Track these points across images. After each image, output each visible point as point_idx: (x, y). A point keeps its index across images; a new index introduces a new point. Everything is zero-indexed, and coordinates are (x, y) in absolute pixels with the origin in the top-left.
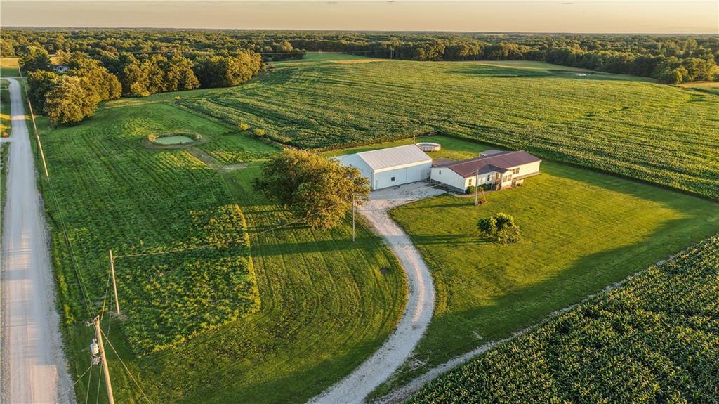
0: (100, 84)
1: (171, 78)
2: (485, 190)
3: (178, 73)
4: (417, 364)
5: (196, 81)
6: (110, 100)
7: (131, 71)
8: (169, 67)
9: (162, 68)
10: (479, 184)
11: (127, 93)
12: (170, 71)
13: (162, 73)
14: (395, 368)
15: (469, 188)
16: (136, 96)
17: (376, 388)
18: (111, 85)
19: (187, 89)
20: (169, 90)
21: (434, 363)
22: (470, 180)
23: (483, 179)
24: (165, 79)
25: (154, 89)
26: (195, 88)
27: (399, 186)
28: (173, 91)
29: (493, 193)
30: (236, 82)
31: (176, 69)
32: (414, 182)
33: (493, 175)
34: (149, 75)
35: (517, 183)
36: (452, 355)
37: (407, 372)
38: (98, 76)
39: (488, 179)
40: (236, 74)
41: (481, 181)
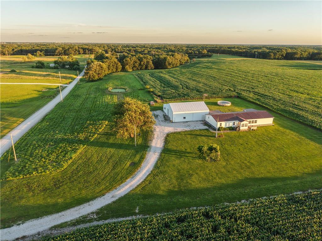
0: (112, 65)
1: (142, 64)
2: (230, 130)
3: (146, 62)
4: (92, 217)
5: (152, 66)
6: (116, 72)
7: (126, 61)
8: (142, 59)
9: (139, 60)
10: (228, 126)
11: (124, 70)
12: (142, 61)
13: (139, 62)
14: (80, 215)
15: (219, 127)
16: (126, 71)
17: (62, 223)
18: (117, 66)
19: (149, 69)
20: (141, 69)
21: (100, 219)
22: (221, 124)
23: (230, 124)
24: (140, 64)
25: (135, 69)
26: (152, 69)
27: (187, 122)
28: (143, 70)
29: (234, 132)
30: (169, 67)
31: (145, 60)
32: (197, 121)
33: (237, 122)
34: (133, 63)
35: (252, 128)
36: (113, 217)
37: (84, 219)
38: (112, 62)
39: (234, 124)
40: (169, 63)
41: (229, 125)
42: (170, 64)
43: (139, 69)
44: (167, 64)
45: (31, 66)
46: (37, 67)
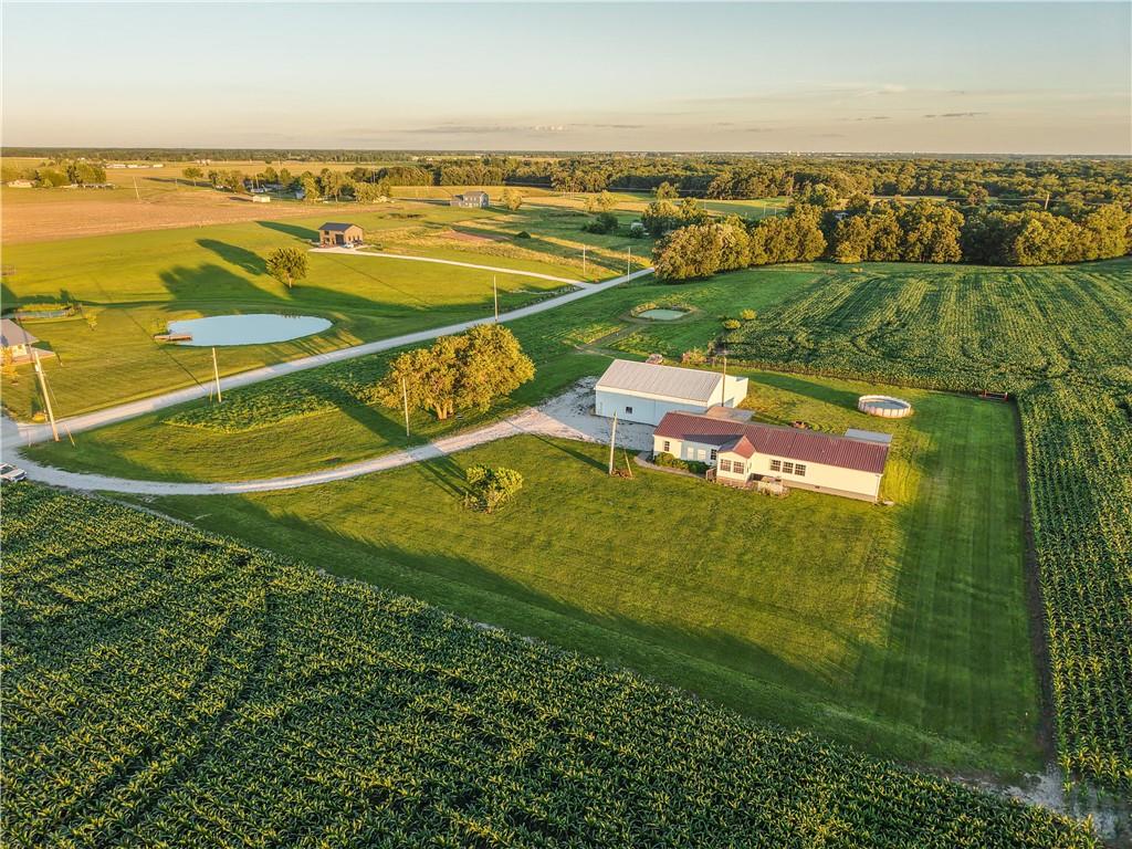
1: (912, 240)
2: (690, 469)
5: (955, 249)
11: (828, 255)
13: (900, 232)
15: (660, 453)
16: (834, 262)
22: (670, 444)
24: (903, 242)
28: (909, 261)
30: (1028, 260)
35: (767, 486)
39: (712, 457)
40: (1034, 244)
41: (695, 453)
42: (1032, 249)
43: (896, 257)
44: (1020, 245)
45: (580, 226)
46: (593, 230)
